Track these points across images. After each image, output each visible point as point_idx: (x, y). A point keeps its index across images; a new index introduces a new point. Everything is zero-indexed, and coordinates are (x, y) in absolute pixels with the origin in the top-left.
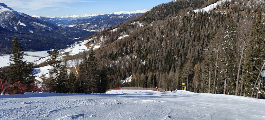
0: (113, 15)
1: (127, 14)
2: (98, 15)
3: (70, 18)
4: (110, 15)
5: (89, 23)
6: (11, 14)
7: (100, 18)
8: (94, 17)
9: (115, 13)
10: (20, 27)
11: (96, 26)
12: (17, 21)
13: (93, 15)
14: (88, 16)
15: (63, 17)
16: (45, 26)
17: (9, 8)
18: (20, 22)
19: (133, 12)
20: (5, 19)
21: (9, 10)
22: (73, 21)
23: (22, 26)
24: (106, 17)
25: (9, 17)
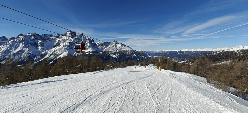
0: (180, 52)
1: (191, 52)
2: (171, 51)
3: (154, 52)
4: (179, 51)
5: (165, 56)
6: (131, 51)
7: (172, 53)
8: (168, 52)
9: (182, 51)
10: (134, 57)
11: (169, 58)
12: (133, 54)
13: (167, 51)
14: (165, 51)
15: (150, 51)
16: (144, 57)
17: (131, 48)
18: (134, 55)
19: (195, 50)
20: (129, 53)
21: (131, 49)
22: (156, 54)
23: (135, 56)
24: (176, 53)
25: (131, 52)
